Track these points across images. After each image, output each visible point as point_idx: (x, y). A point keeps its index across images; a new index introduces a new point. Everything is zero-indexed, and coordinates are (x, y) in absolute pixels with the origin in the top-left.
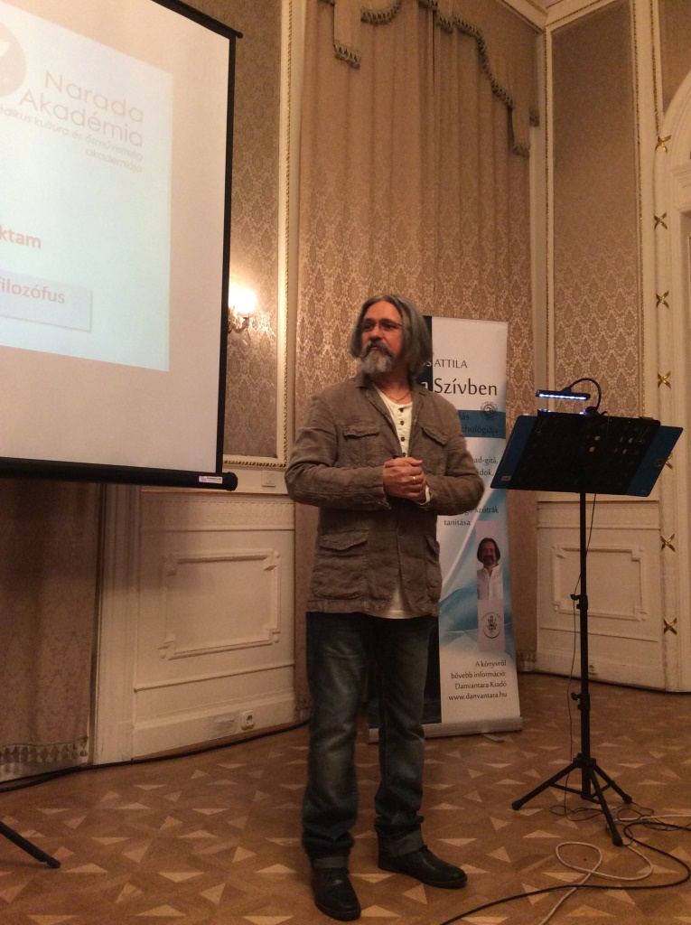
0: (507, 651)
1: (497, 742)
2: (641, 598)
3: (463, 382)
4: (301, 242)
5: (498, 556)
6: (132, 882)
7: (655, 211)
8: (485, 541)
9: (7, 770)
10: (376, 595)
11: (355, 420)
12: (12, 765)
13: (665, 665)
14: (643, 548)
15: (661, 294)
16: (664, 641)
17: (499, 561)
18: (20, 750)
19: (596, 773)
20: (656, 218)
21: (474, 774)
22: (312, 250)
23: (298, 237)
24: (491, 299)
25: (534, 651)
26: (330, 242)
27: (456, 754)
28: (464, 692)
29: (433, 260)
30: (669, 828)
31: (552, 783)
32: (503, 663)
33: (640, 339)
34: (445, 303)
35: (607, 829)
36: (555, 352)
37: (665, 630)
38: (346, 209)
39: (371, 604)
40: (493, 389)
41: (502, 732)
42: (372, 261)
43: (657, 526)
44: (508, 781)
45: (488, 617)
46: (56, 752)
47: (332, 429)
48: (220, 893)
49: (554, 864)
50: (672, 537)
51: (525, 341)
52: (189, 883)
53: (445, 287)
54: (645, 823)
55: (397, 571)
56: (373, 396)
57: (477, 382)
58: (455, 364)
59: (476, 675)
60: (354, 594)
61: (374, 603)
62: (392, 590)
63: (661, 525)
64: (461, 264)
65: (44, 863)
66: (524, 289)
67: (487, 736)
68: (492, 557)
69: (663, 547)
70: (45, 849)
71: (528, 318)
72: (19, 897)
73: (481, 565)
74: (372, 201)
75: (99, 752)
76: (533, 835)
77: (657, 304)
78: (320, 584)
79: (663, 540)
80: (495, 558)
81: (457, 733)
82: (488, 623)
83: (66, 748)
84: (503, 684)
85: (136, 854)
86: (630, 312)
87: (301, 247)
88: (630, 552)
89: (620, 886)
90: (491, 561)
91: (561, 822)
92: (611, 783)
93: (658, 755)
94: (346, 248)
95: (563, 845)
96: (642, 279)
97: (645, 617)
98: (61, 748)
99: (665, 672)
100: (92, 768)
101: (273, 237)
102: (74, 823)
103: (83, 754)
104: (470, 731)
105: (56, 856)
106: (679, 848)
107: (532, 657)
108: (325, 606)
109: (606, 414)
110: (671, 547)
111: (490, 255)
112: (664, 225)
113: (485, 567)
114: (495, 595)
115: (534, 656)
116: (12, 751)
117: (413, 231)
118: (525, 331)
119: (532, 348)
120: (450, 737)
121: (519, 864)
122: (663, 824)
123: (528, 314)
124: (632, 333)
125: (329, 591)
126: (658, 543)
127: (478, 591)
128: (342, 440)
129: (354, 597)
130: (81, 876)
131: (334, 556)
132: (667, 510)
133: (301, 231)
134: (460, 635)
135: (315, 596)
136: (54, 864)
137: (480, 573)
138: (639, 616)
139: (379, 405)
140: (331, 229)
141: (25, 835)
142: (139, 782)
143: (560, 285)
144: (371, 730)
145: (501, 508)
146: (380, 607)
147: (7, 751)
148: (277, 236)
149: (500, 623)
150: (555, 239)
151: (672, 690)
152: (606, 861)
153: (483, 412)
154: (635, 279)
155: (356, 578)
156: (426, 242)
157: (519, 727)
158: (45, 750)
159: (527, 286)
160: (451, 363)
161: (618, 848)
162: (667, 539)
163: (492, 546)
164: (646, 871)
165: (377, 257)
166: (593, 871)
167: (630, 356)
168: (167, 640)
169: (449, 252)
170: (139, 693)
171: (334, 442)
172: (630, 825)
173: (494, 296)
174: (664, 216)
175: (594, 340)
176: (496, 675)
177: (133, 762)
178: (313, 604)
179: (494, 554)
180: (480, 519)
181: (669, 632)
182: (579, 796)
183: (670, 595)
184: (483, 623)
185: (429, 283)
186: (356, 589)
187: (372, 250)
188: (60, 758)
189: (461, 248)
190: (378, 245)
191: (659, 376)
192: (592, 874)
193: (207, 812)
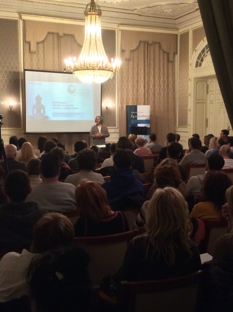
3: (142, 115)
11: (95, 130)
17: (147, 143)
36: (178, 102)
40: (147, 116)
57: (144, 115)
150: (179, 79)
153: (145, 120)
160: (140, 112)
174: (191, 79)
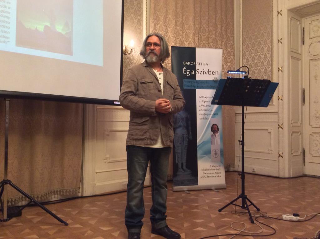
0: (221, 162)
1: (217, 192)
2: (271, 146)
4: (151, 23)
5: (218, 130)
6: (90, 230)
7: (278, 9)
8: (214, 125)
9: (55, 197)
10: (152, 138)
11: (144, 77)
12: (56, 196)
13: (279, 168)
14: (272, 128)
15: (279, 39)
16: (279, 160)
17: (219, 132)
18: (59, 191)
19: (246, 200)
20: (278, 12)
21: (207, 201)
22: (155, 25)
23: (150, 21)
24: (219, 42)
25: (234, 164)
26: (161, 23)
27: (202, 195)
28: (206, 175)
29: (198, 28)
30: (271, 219)
31: (231, 203)
32: (220, 166)
33: (272, 55)
34: (203, 44)
35: (250, 218)
36: (243, 61)
37: (279, 156)
38: (167, 11)
39: (150, 142)
40: (217, 73)
41: (219, 189)
42: (176, 29)
43: (277, 121)
44: (218, 203)
45: (215, 150)
46: (70, 191)
47: (136, 80)
48: (118, 234)
49: (230, 228)
50: (282, 124)
51: (232, 57)
52: (109, 230)
53: (203, 38)
54: (263, 217)
55: (159, 130)
56: (150, 69)
57: (211, 70)
58: (204, 64)
59: (210, 170)
60: (145, 138)
61: (152, 141)
62: (158, 137)
63: (278, 120)
64: (209, 30)
65: (64, 224)
66: (232, 39)
67: (214, 190)
68: (216, 130)
69: (279, 128)
70: (64, 220)
71: (233, 48)
72: (55, 233)
73: (212, 133)
74: (176, 8)
75: (84, 192)
76: (224, 219)
77: (278, 43)
78: (132, 135)
79: (279, 125)
80: (217, 131)
81: (203, 189)
82: (214, 153)
83: (73, 190)
84: (219, 173)
85: (93, 222)
86: (269, 46)
87: (151, 24)
88: (267, 130)
89: (251, 235)
90: (215, 131)
91: (234, 216)
92: (252, 204)
93: (272, 197)
94: (167, 24)
95: (233, 223)
96: (273, 34)
97: (272, 152)
98: (71, 190)
99: (279, 171)
100: (82, 197)
101: (141, 21)
102: (74, 213)
103: (79, 192)
104: (209, 188)
105: (67, 222)
106: (274, 225)
107: (233, 166)
108: (134, 143)
109: (250, 78)
110: (282, 128)
111: (219, 26)
112: (281, 14)
113: (213, 134)
114: (217, 143)
115: (234, 166)
116: (56, 191)
117: (191, 18)
118: (232, 53)
119: (234, 59)
120: (201, 190)
121: (217, 228)
122: (269, 217)
123: (233, 47)
124: (269, 53)
125: (136, 137)
126: (277, 126)
127: (211, 142)
128: (140, 84)
129: (144, 139)
130: (75, 228)
131: (137, 125)
132: (280, 115)
133: (151, 19)
134: (205, 156)
135: (131, 140)
136: (66, 224)
137: (212, 136)
138: (270, 152)
139: (152, 72)
140: (161, 18)
141: (58, 216)
142: (97, 201)
143: (245, 37)
144: (174, 187)
145: (220, 114)
146: (154, 143)
147: (54, 191)
148: (142, 21)
149: (219, 153)
150: (243, 21)
151: (281, 177)
152: (247, 228)
153: (213, 81)
154: (271, 34)
155: (145, 133)
156: (196, 22)
157: (226, 187)
158: (66, 191)
159: (232, 38)
160: (202, 64)
161: (251, 224)
162: (280, 125)
163: (216, 127)
164: (261, 231)
165: (178, 28)
166: (242, 230)
167: (269, 62)
168: (106, 157)
169: (204, 25)
170: (97, 174)
171: (137, 85)
172: (257, 217)
173: (220, 41)
174: (281, 11)
175: (256, 56)
176: (217, 170)
177: (95, 196)
178: (130, 142)
179: (217, 129)
180: (212, 117)
181: (280, 157)
182: (240, 207)
183: (281, 144)
184: (213, 153)
185: (197, 37)
186: (145, 137)
187: (176, 25)
188: (71, 193)
189: (209, 24)
190: (178, 23)
191: (278, 68)
192: (242, 231)
193: (117, 210)
